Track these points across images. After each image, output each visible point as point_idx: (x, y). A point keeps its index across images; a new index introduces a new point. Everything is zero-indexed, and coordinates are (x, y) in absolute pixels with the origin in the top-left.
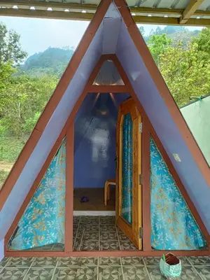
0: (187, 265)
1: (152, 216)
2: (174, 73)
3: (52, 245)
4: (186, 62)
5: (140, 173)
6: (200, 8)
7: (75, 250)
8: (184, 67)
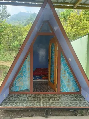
0: (72, 97)
1: (61, 80)
2: (74, 25)
3: (25, 90)
4: (78, 20)
5: (57, 65)
6: (81, 3)
7: (33, 92)
8: (78, 22)
